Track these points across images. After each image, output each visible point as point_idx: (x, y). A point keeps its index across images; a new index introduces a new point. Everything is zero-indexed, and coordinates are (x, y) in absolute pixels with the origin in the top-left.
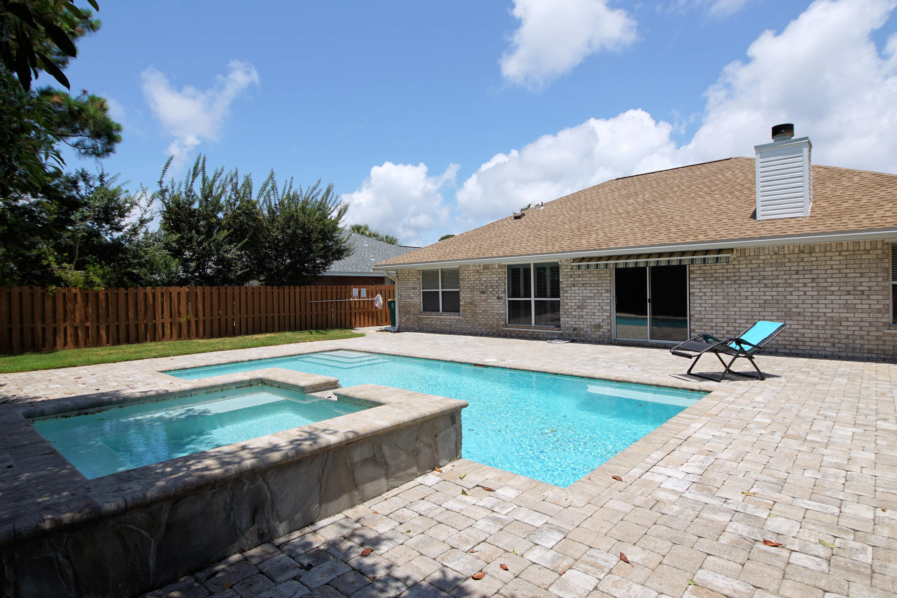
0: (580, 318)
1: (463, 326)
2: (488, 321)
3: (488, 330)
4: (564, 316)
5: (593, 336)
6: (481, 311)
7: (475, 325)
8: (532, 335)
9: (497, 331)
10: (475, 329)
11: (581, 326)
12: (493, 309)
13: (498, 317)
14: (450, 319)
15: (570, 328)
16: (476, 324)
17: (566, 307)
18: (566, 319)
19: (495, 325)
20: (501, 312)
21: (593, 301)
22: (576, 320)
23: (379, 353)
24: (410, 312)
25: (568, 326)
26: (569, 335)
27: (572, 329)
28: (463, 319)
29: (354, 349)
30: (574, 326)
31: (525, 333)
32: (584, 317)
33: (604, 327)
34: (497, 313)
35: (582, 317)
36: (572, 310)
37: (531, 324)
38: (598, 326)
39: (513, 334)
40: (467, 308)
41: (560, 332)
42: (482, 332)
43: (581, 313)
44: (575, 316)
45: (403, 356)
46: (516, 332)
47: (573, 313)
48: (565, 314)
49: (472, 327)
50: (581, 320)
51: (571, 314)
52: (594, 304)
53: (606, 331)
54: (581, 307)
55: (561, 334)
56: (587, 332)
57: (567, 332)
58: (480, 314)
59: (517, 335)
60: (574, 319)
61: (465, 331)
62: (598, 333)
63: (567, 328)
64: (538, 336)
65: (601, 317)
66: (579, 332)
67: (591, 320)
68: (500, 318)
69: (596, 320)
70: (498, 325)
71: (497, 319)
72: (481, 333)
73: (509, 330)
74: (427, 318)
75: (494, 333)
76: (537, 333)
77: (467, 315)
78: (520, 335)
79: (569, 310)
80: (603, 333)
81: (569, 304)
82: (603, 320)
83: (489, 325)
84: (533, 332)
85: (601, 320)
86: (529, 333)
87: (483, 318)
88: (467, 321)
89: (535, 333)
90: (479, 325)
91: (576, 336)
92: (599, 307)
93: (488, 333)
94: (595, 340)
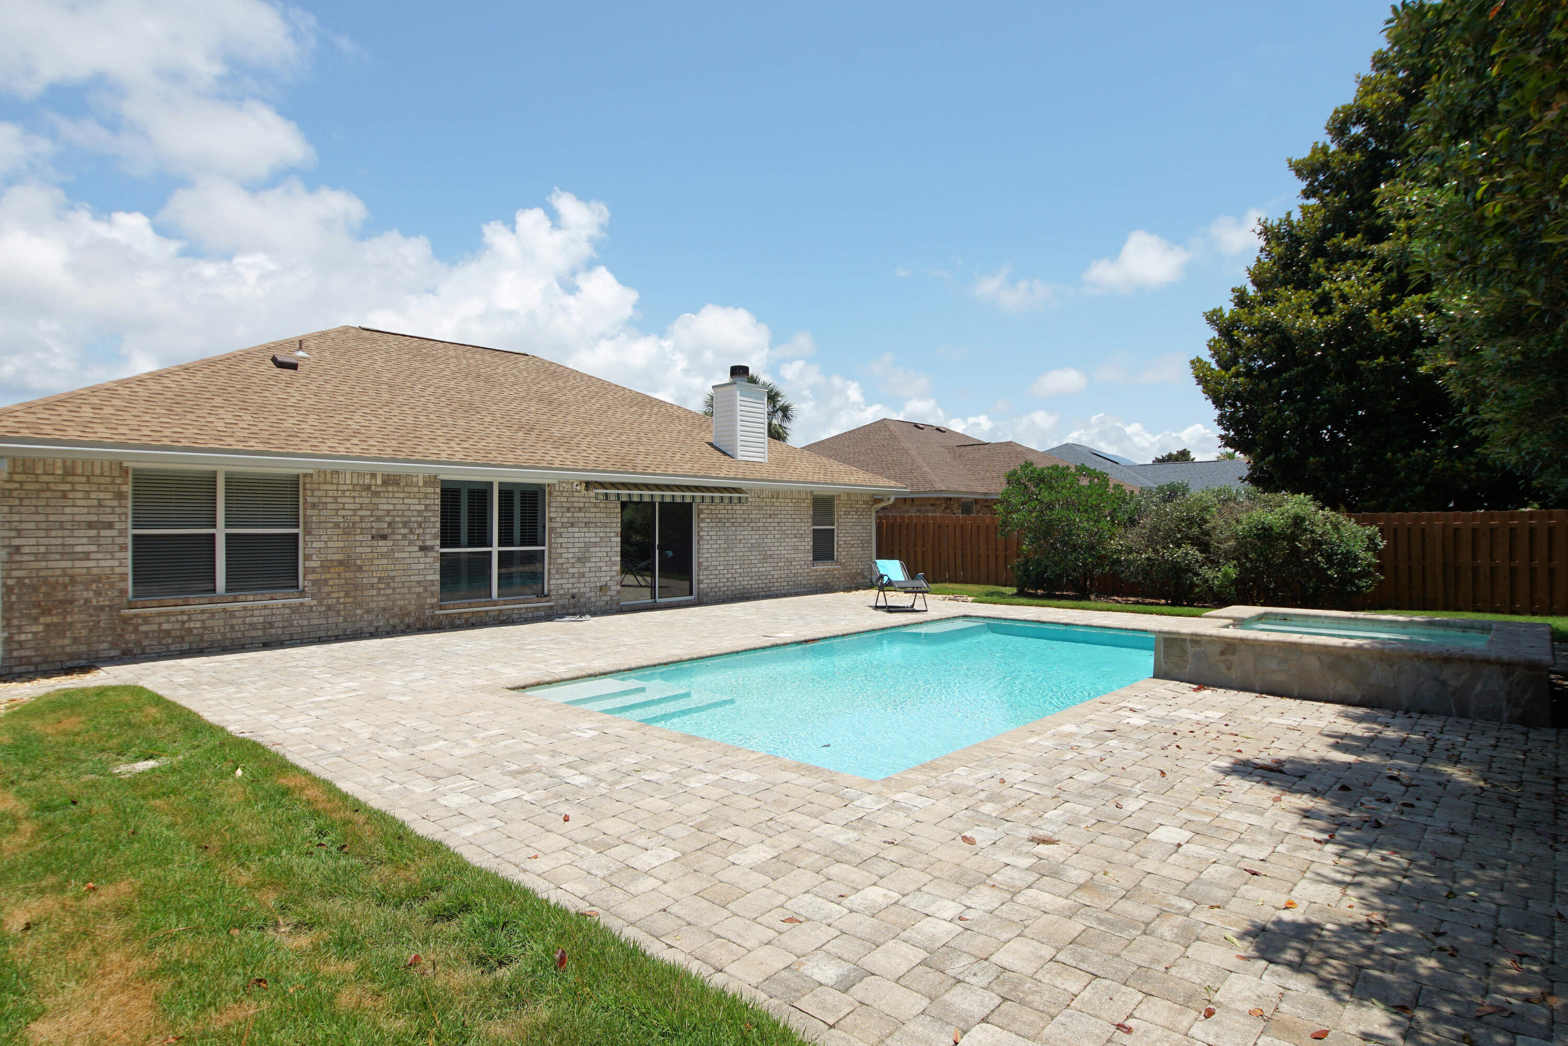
0: (579, 577)
1: (314, 622)
2: (394, 601)
3: (396, 621)
4: (557, 576)
5: (599, 603)
6: (375, 580)
7: (356, 615)
8: (499, 616)
9: (418, 619)
10: (355, 622)
11: (582, 590)
12: (410, 572)
13: (421, 590)
14: (265, 607)
15: (565, 594)
16: (359, 612)
17: (560, 561)
18: (560, 582)
19: (412, 608)
20: (429, 578)
21: (598, 549)
22: (574, 580)
23: (630, 670)
24: (71, 602)
25: (561, 592)
26: (563, 607)
27: (568, 597)
28: (314, 602)
29: (547, 679)
30: (571, 591)
31: (483, 614)
32: (586, 575)
33: (613, 588)
34: (419, 582)
35: (583, 575)
36: (569, 566)
37: (490, 596)
38: (603, 588)
39: (457, 622)
40: (329, 576)
41: (551, 604)
42: (377, 628)
43: (581, 570)
44: (573, 574)
45: (688, 660)
46: (466, 616)
47: (571, 570)
48: (557, 573)
49: (345, 620)
50: (582, 580)
51: (567, 573)
52: (600, 554)
53: (615, 593)
54: (582, 560)
55: (551, 607)
56: (589, 598)
57: (561, 602)
58: (372, 586)
59: (467, 620)
60: (571, 581)
61: (323, 634)
62: (604, 598)
63: (561, 595)
64: (509, 617)
65: (608, 573)
66: (579, 601)
67: (596, 579)
68: (426, 590)
69: (602, 579)
70: (421, 608)
71: (418, 594)
72: (372, 630)
73: (447, 615)
74: (160, 614)
75: (408, 626)
76: (508, 612)
77: (328, 594)
78: (473, 620)
79: (565, 566)
80: (611, 596)
81: (564, 556)
82: (612, 577)
83: (396, 610)
84: (500, 611)
85: (608, 578)
86: (493, 614)
87: (379, 595)
88: (329, 607)
89: (504, 612)
90: (368, 612)
91: (575, 606)
92: (607, 559)
93: (394, 627)
94: (601, 610)
